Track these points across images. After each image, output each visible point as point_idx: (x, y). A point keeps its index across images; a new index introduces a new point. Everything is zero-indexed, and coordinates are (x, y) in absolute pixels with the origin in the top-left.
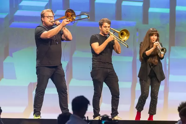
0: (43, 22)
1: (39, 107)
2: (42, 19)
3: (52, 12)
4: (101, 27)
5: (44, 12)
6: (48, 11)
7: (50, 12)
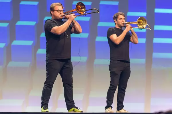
0: (52, 15)
1: (47, 99)
2: (52, 12)
3: (62, 6)
4: (117, 20)
5: (54, 6)
6: (58, 5)
7: (60, 5)
